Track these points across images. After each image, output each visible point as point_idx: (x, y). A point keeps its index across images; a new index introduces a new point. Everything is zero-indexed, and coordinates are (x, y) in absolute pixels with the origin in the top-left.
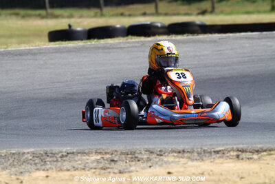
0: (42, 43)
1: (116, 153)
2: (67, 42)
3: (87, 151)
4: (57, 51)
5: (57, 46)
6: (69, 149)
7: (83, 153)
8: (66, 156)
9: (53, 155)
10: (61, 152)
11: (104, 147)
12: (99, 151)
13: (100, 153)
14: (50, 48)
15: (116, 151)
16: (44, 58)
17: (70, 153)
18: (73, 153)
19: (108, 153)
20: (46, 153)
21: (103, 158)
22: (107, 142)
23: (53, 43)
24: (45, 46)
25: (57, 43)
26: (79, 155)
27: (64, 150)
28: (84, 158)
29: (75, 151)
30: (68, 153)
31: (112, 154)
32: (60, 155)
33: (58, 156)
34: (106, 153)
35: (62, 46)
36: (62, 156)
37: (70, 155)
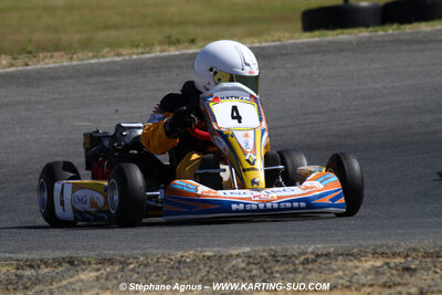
0: (287, 35)
1: (414, 254)
2: (335, 32)
3: (355, 251)
4: (315, 49)
5: (317, 39)
6: (321, 247)
7: (349, 255)
8: (314, 261)
9: (289, 258)
10: (304, 253)
11: (391, 243)
12: (379, 251)
13: (383, 254)
14: (303, 43)
15: (414, 250)
16: (289, 66)
17: (322, 255)
18: (328, 255)
19: (399, 254)
20: (274, 256)
21: (387, 264)
22: (399, 231)
23: (307, 34)
24: (292, 41)
25: (317, 33)
26: (340, 258)
27: (310, 250)
28: (351, 264)
29: (332, 250)
30: (318, 256)
31: (407, 256)
32: (302, 258)
33: (297, 262)
34: (394, 255)
35: (326, 39)
36: (307, 261)
37: (321, 260)
